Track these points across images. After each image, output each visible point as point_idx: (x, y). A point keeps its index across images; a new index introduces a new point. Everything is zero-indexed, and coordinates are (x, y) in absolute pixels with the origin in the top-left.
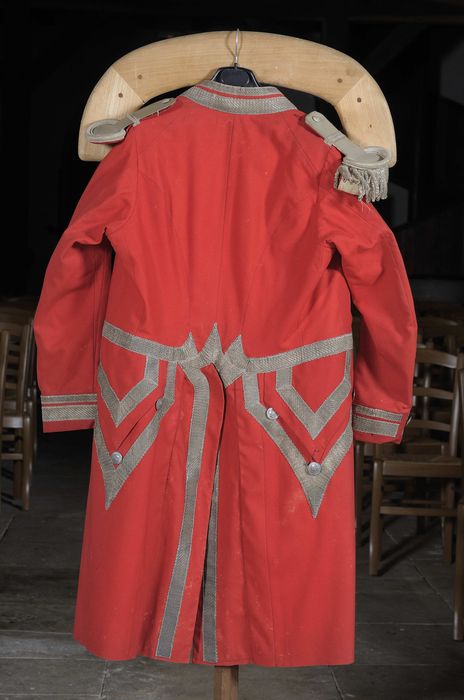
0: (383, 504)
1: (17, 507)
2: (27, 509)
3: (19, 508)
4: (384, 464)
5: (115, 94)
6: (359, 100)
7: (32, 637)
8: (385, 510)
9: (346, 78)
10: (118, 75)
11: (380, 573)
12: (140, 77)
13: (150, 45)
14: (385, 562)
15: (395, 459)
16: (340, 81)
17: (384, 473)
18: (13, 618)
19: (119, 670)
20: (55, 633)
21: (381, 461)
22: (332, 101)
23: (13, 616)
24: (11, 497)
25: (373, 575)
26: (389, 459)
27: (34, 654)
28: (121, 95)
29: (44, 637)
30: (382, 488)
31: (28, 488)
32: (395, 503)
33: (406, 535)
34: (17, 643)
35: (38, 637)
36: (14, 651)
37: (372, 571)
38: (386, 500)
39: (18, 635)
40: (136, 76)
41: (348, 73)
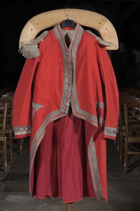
0: (129, 151)
1: (18, 153)
2: (21, 153)
3: (19, 153)
4: (128, 139)
5: (30, 30)
6: (106, 29)
7: (19, 195)
8: (129, 153)
9: (102, 22)
10: (31, 24)
11: (128, 172)
12: (37, 24)
13: (40, 14)
14: (129, 169)
15: (132, 137)
16: (100, 23)
17: (128, 141)
18: (14, 189)
19: (45, 205)
20: (26, 193)
21: (127, 138)
22: (98, 30)
23: (13, 188)
24: (17, 150)
25: (126, 173)
26: (130, 137)
27: (19, 200)
28: (32, 30)
29: (22, 194)
30: (128, 146)
31: (21, 147)
32: (133, 150)
33: (137, 160)
34: (14, 196)
35: (20, 195)
36: (13, 199)
37: (125, 172)
38: (129, 150)
39: (14, 194)
40: (36, 24)
41: (103, 20)
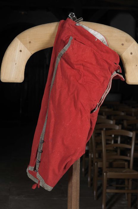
5: (18, 51)
6: (131, 54)
9: (125, 43)
10: (19, 42)
12: (30, 42)
16: (123, 45)
17: (108, 177)
28: (21, 51)
40: (28, 42)
41: (126, 41)
